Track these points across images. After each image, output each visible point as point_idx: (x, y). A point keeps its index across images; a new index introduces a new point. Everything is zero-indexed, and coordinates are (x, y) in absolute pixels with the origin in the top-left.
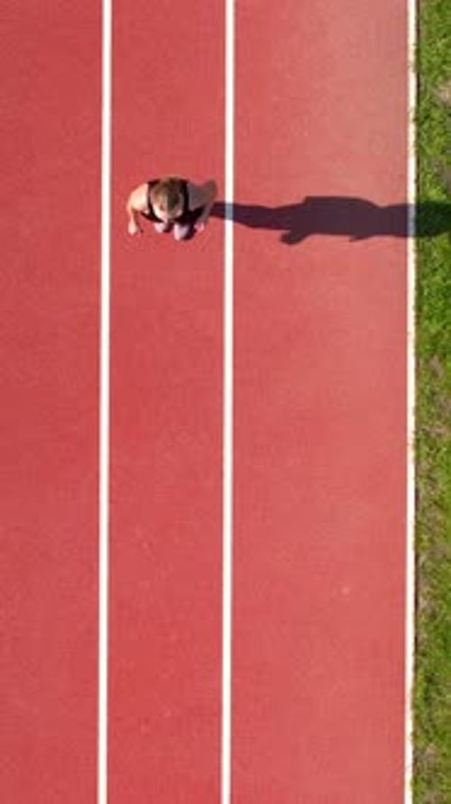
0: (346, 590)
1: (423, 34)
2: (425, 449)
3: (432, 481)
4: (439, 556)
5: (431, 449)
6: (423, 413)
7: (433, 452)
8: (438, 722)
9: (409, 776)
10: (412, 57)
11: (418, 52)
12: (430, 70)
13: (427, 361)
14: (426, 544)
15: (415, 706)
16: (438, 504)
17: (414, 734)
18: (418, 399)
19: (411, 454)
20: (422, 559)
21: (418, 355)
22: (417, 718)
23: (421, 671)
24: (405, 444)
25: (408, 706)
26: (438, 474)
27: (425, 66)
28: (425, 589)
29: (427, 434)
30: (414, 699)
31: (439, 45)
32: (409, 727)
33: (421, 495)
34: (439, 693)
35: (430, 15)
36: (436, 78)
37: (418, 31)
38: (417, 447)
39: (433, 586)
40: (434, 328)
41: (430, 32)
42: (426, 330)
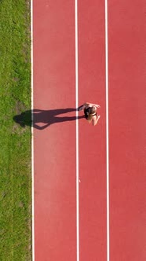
0: (47, 6)
1: (29, 143)
2: (29, 40)
3: (27, 33)
4: (25, 15)
5: (27, 41)
6: (29, 49)
7: (26, 40)
10: (33, 137)
11: (31, 138)
12: (28, 134)
13: (28, 62)
14: (28, 18)
16: (25, 27)
18: (30, 53)
19: (32, 39)
20: (29, 14)
21: (30, 63)
24: (33, 41)
26: (25, 35)
27: (29, 135)
28: (28, 7)
29: (28, 44)
31: (26, 140)
33: (29, 29)
35: (28, 147)
36: (27, 132)
37: (31, 143)
38: (30, 41)
39: (26, 7)
40: (27, 70)
41: (28, 143)
42: (29, 70)
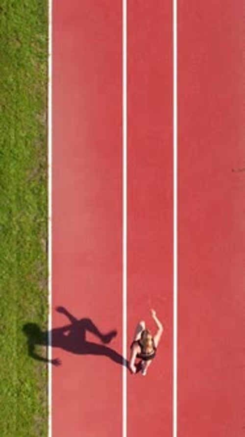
8: (38, 299)
9: (50, 278)
15: (48, 306)
17: (48, 294)
22: (47, 301)
23: (45, 320)
25: (50, 306)
30: (48, 310)
32: (50, 297)
34: (37, 311)
